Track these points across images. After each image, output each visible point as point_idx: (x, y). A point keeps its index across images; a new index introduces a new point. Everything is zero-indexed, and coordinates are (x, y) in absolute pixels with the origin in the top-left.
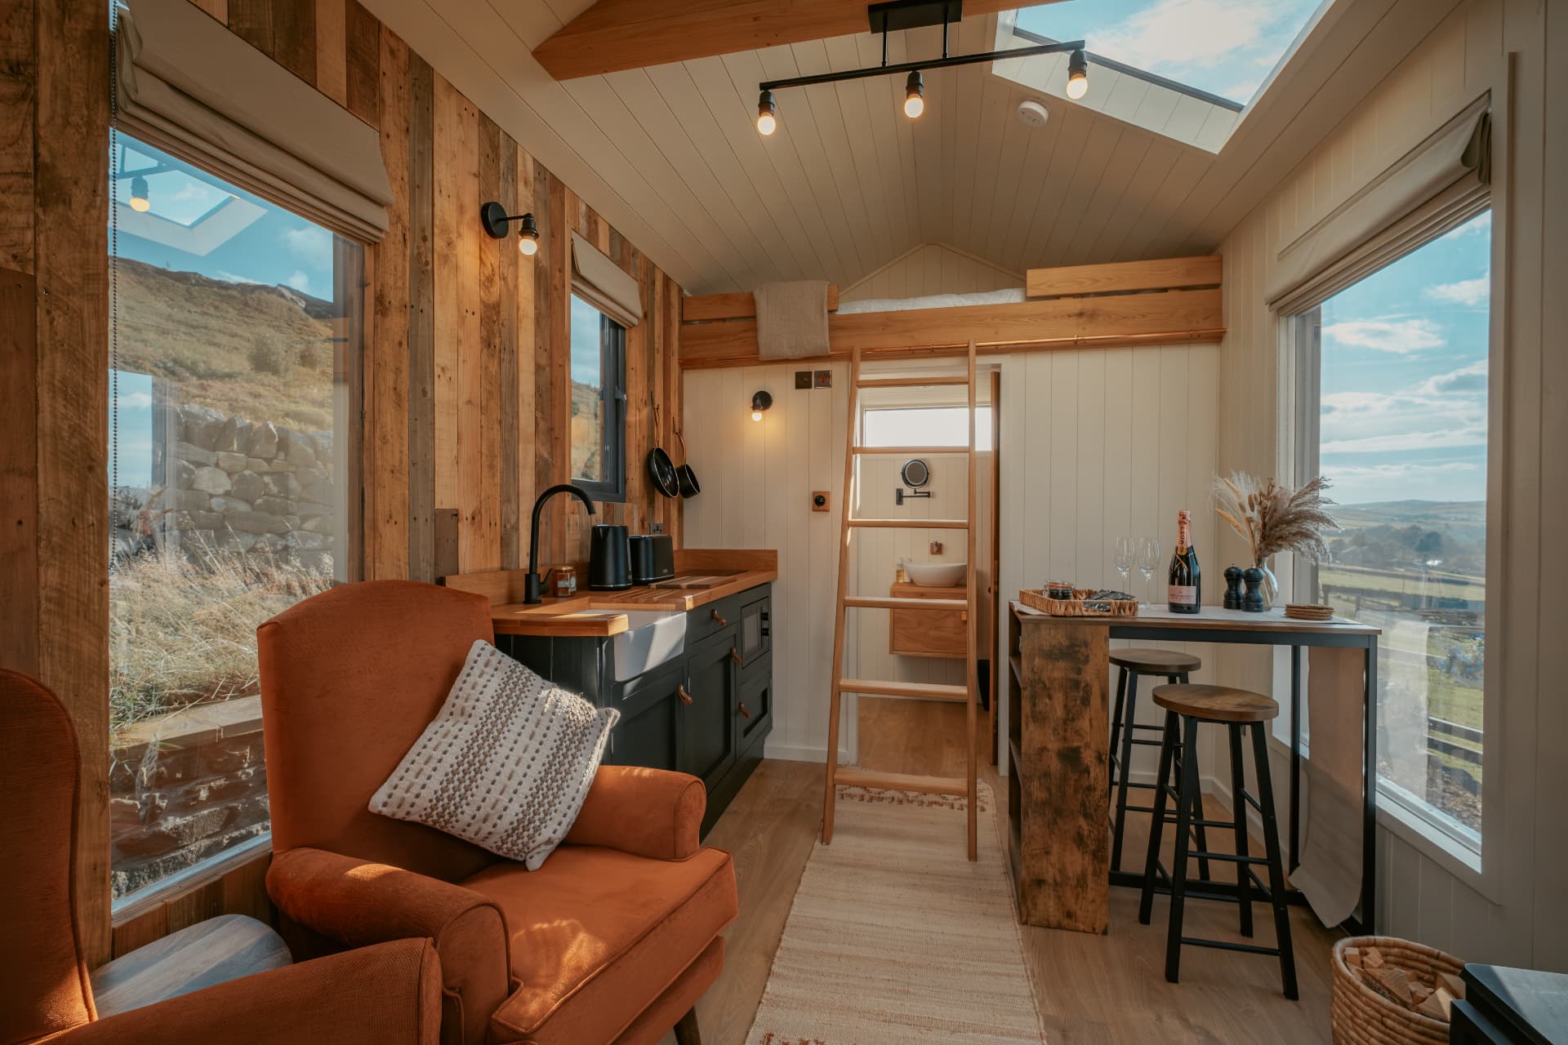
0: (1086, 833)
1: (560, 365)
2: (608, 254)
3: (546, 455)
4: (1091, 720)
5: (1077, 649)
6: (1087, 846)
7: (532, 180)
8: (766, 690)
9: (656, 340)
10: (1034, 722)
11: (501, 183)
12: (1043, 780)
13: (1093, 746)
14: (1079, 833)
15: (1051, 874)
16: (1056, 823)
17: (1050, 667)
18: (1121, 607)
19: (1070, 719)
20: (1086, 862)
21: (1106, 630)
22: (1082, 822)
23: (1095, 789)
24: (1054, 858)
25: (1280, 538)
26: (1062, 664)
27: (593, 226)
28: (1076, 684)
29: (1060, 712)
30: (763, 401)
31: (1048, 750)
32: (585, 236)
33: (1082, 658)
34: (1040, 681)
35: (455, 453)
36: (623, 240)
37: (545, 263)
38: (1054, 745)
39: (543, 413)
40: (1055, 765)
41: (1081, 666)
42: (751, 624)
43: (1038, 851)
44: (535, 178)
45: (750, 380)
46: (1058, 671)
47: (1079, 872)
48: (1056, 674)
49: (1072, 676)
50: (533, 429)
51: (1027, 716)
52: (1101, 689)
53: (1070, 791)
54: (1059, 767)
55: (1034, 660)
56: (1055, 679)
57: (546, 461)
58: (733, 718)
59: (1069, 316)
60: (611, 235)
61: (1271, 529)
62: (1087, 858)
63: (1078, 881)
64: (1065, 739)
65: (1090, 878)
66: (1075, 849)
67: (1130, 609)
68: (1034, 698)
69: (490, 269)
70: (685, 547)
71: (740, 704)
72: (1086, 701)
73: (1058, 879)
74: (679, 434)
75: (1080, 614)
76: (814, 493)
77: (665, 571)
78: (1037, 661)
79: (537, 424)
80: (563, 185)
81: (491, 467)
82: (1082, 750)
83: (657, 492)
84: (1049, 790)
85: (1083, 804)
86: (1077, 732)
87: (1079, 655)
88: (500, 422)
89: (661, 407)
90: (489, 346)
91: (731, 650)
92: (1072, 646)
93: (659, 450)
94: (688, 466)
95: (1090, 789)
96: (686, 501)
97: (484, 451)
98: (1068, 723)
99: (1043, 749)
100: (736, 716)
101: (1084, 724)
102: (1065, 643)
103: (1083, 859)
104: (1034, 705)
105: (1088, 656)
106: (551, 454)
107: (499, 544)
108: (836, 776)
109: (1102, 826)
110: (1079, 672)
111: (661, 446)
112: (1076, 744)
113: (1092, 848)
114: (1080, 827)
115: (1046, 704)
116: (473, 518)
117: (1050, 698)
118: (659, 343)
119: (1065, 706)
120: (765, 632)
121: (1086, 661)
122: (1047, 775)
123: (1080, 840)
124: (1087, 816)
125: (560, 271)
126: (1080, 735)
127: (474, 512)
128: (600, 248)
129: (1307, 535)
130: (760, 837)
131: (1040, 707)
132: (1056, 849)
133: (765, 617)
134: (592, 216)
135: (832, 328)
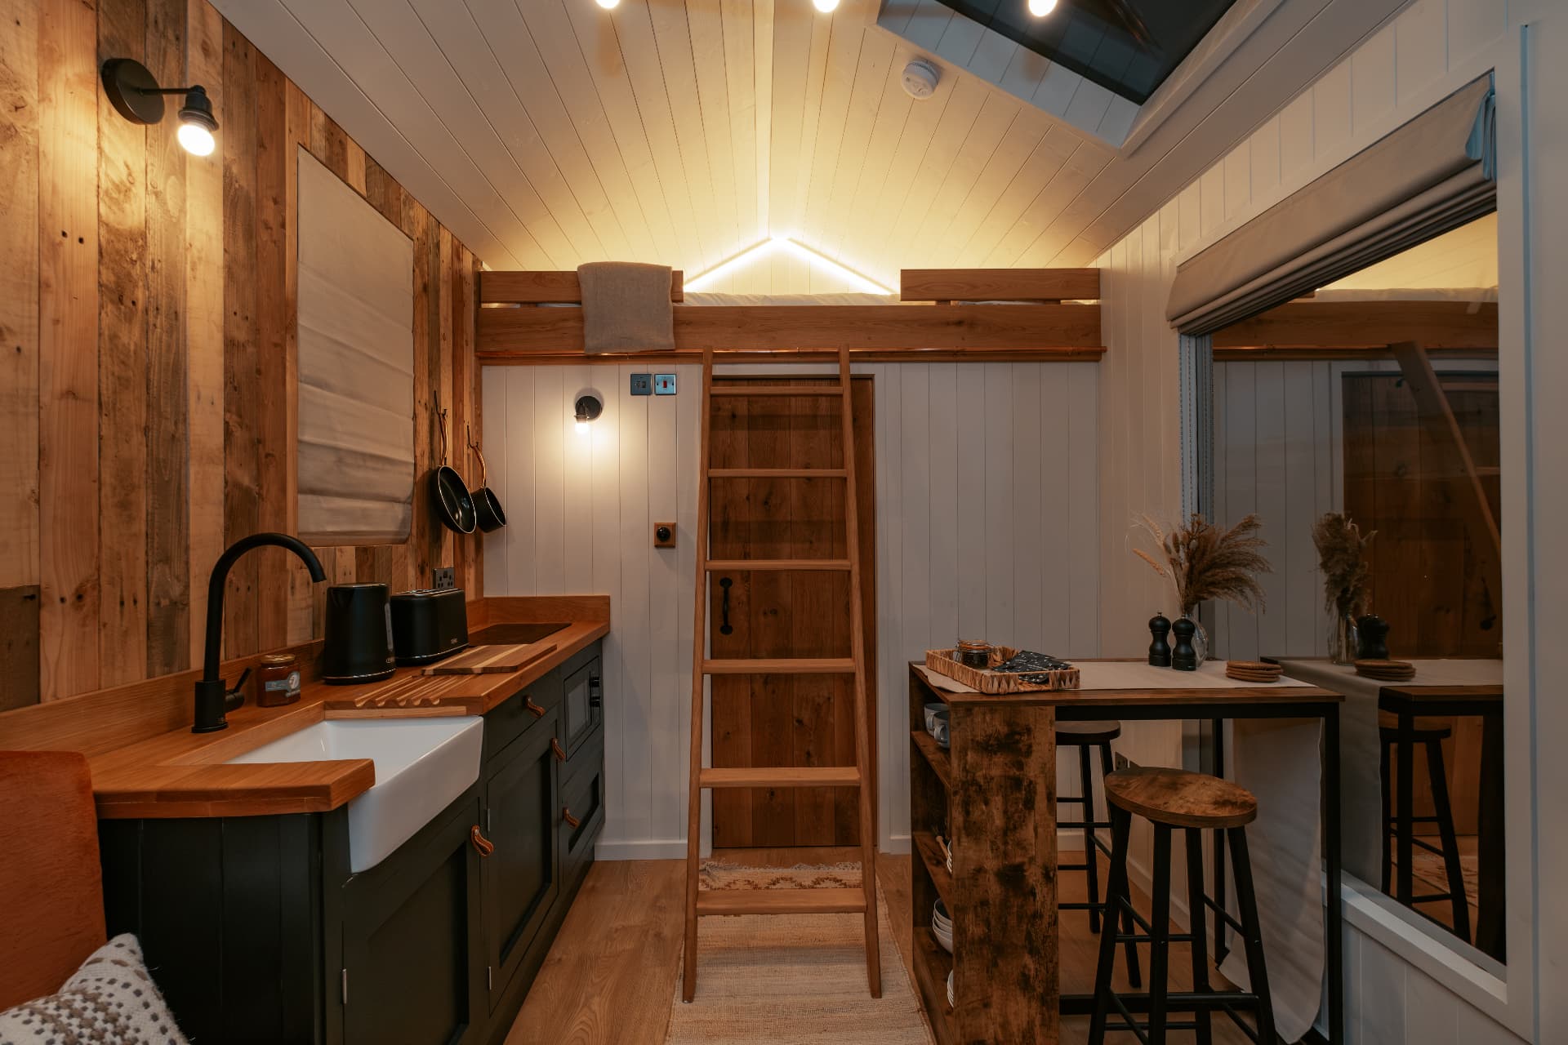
0: (1032, 973)
1: (276, 345)
2: (364, 192)
3: (246, 481)
4: (1035, 829)
5: (1017, 737)
6: (1035, 990)
7: (220, 50)
8: (597, 776)
9: (442, 323)
10: (968, 835)
11: (149, 36)
12: (979, 909)
13: (1039, 861)
14: (1024, 974)
15: (991, 1031)
16: (996, 965)
17: (986, 763)
18: (1062, 678)
19: (1011, 827)
20: (1033, 1012)
21: (1051, 711)
22: (1028, 960)
23: (1041, 916)
24: (994, 1011)
25: (1213, 584)
26: (999, 759)
27: (337, 149)
28: (1016, 783)
29: (999, 821)
30: (588, 407)
31: (986, 872)
32: (323, 158)
33: (1024, 749)
34: (974, 782)
35: (32, 484)
36: (389, 179)
37: (244, 181)
38: (992, 864)
39: (240, 416)
40: (994, 890)
41: (1023, 760)
42: (577, 698)
43: (975, 1004)
44: (225, 50)
45: (573, 381)
46: (996, 768)
47: (1025, 1025)
48: (996, 772)
49: (1014, 772)
50: (219, 439)
51: (958, 829)
52: (1047, 787)
53: (1013, 921)
54: (999, 891)
55: (967, 755)
56: (992, 778)
57: (247, 491)
58: (554, 831)
59: (948, 324)
60: (368, 168)
61: (1200, 573)
62: (1034, 1004)
63: (1024, 1037)
64: (1006, 854)
65: (1037, 1029)
66: (1020, 998)
67: (1071, 680)
68: (966, 806)
69: (124, 171)
70: (486, 595)
71: (564, 810)
72: (1029, 804)
73: (1001, 1038)
74: (476, 449)
75: (1016, 690)
76: (657, 525)
77: (454, 641)
78: (971, 757)
79: (228, 433)
80: (281, 75)
81: (124, 505)
82: (1026, 867)
83: (444, 526)
84: (988, 923)
85: (1028, 935)
86: (1020, 844)
87: (1021, 745)
88: (146, 430)
89: (450, 413)
90: (121, 300)
91: (551, 742)
92: (1012, 734)
93: (447, 471)
94: (488, 490)
95: (1037, 915)
96: (485, 536)
97: (107, 478)
98: (1009, 834)
99: (980, 870)
100: (558, 826)
101: (1028, 833)
102: (1004, 729)
103: (1030, 1007)
104: (967, 813)
105: (1030, 746)
106: (258, 478)
107: (143, 638)
108: (699, 906)
109: (1051, 962)
110: (1020, 766)
111: (450, 464)
112: (1018, 860)
113: (1040, 990)
114: (1025, 966)
115: (982, 810)
116: (80, 597)
117: (986, 804)
118: (446, 328)
119: (1005, 812)
120: (596, 703)
121: (1029, 752)
122: (984, 903)
123: (1025, 983)
124: (1033, 952)
125: (276, 202)
126: (1024, 848)
127: (81, 586)
128: (351, 183)
129: (1240, 581)
130: (596, 1003)
131: (976, 814)
132: (996, 996)
133: (595, 683)
134: (335, 135)
135: (677, 323)
